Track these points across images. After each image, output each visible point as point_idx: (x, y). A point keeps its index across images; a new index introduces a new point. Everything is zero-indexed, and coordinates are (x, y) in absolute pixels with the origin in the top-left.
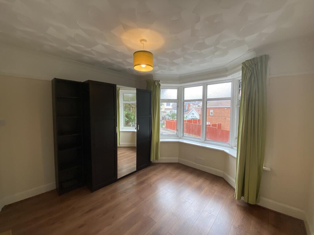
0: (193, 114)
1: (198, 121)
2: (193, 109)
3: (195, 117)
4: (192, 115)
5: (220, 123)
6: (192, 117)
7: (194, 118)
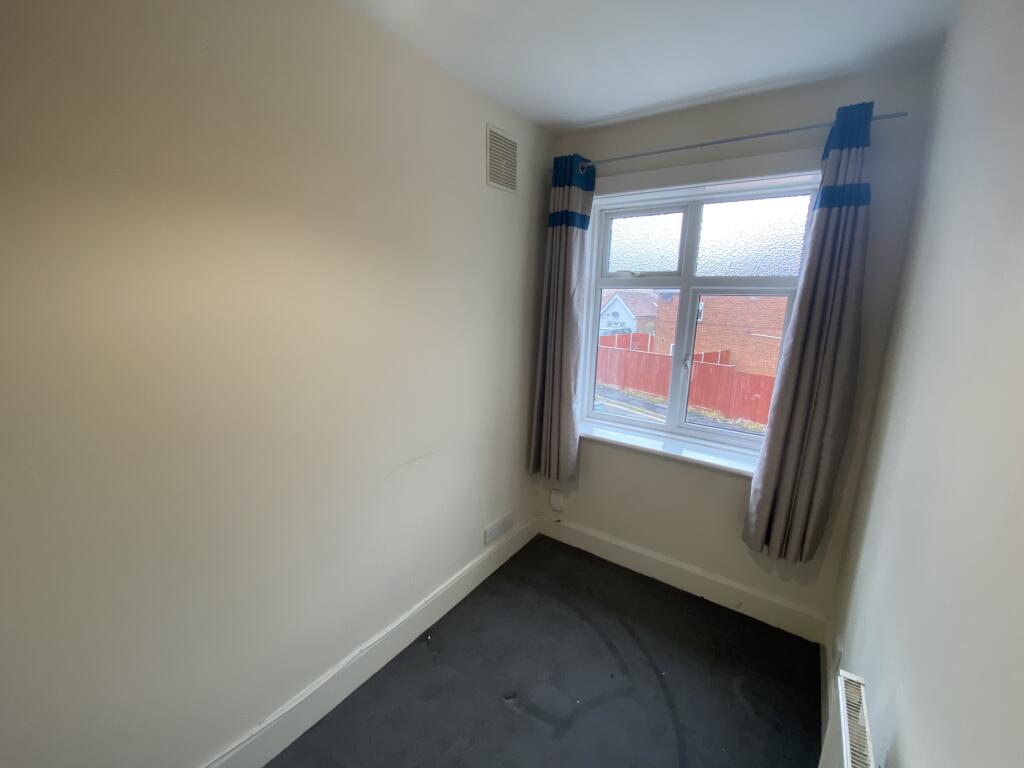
0: (616, 314)
1: (634, 341)
2: (617, 296)
3: (622, 324)
4: (611, 319)
5: (726, 348)
6: (609, 324)
7: (619, 327)
